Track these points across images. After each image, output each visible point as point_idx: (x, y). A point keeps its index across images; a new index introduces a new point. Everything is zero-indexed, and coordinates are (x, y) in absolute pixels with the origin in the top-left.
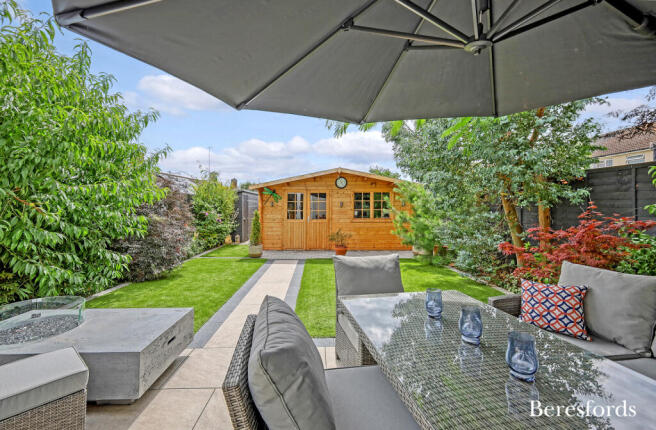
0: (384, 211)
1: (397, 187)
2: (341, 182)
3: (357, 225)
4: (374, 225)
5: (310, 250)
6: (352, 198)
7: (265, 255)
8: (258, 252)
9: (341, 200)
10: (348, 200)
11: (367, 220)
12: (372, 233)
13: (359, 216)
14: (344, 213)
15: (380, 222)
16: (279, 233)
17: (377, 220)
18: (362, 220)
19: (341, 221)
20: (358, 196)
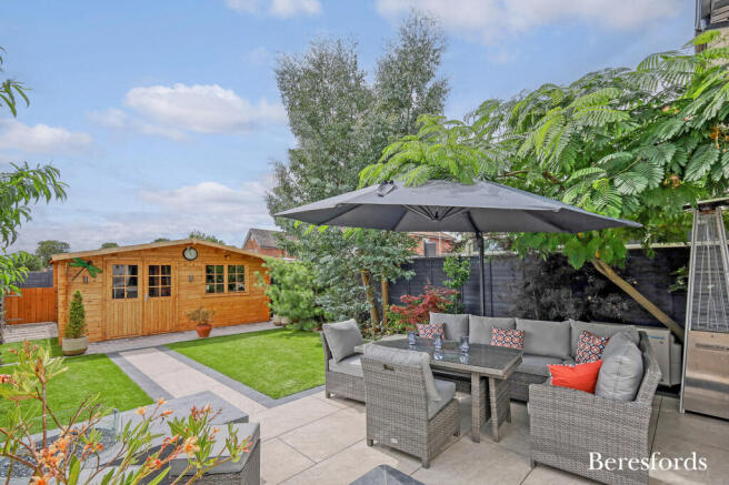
0: (238, 284)
1: (265, 262)
2: (190, 254)
3: (210, 301)
4: (229, 299)
5: (149, 335)
6: (204, 271)
7: (92, 350)
8: (82, 347)
9: (188, 273)
10: (199, 273)
11: (222, 295)
12: (226, 308)
13: (211, 291)
14: (196, 287)
15: (236, 296)
16: (99, 319)
17: (232, 293)
18: (215, 295)
19: (190, 297)
20: (209, 269)
